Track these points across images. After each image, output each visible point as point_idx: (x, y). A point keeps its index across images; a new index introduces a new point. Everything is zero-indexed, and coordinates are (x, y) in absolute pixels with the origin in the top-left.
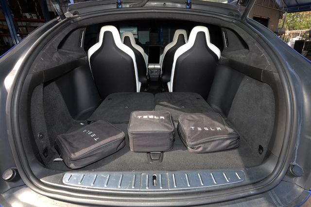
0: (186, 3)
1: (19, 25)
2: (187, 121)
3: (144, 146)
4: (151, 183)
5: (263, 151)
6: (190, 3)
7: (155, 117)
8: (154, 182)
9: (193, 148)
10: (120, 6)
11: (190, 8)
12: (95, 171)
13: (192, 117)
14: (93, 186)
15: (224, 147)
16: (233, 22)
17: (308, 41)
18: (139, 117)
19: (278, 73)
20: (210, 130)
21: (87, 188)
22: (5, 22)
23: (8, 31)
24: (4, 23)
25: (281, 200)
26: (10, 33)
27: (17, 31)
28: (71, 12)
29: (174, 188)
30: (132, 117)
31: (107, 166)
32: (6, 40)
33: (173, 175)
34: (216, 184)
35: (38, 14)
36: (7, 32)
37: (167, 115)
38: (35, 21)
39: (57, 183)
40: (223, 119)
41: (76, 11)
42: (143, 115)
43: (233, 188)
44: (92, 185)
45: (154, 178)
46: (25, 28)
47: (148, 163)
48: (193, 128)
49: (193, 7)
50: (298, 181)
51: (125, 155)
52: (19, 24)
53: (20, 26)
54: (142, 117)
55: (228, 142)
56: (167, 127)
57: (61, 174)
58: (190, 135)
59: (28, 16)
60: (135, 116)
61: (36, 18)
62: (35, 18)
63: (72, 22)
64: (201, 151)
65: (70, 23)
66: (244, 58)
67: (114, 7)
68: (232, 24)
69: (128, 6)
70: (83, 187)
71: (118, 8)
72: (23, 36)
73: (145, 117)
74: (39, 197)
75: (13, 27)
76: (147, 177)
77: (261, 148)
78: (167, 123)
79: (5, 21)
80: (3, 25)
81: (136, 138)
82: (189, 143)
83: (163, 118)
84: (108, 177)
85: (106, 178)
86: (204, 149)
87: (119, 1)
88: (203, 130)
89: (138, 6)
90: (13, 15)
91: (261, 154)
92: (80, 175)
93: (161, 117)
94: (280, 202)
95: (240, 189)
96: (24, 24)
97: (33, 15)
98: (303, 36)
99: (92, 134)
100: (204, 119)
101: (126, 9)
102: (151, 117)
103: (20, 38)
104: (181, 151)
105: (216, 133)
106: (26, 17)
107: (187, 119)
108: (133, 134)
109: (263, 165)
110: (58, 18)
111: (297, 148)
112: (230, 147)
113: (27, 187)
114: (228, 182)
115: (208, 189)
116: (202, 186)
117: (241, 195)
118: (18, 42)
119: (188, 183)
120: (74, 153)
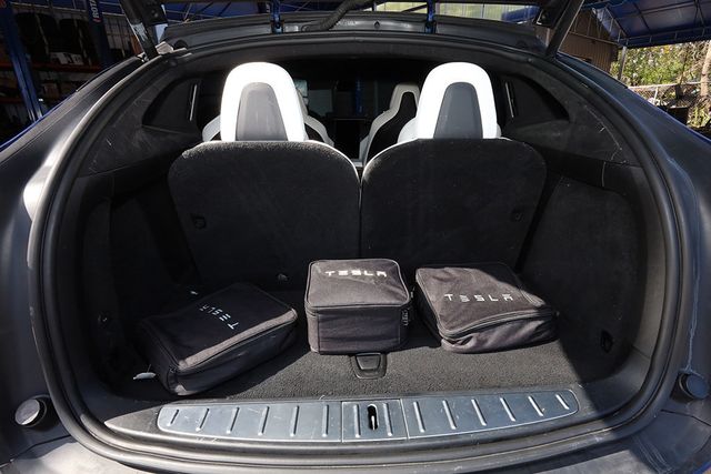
0: (424, 21)
1: (43, 78)
2: (436, 281)
3: (342, 339)
4: (365, 424)
5: (612, 344)
6: (434, 21)
7: (366, 273)
8: (371, 422)
9: (453, 343)
10: (280, 30)
11: (433, 31)
12: (232, 400)
13: (446, 272)
14: (229, 435)
15: (523, 338)
16: (528, 62)
17: (674, 107)
18: (330, 273)
19: (642, 167)
20: (487, 300)
21: (217, 440)
22: (12, 73)
23: (18, 90)
24: (9, 74)
25: (665, 456)
26: (21, 96)
27: (37, 91)
28: (171, 41)
29: (419, 433)
30: (313, 273)
31: (259, 386)
32: (12, 111)
33: (415, 404)
34: (514, 423)
35: (85, 56)
36: (14, 93)
37: (390, 268)
38: (77, 70)
39: (145, 431)
40: (514, 275)
41: (180, 41)
42: (336, 269)
43: (553, 430)
44: (229, 432)
45: (372, 411)
46: (55, 86)
47: (353, 378)
48: (449, 295)
49: (440, 29)
50: (698, 410)
51: (299, 361)
52: (43, 75)
53: (46, 81)
54: (337, 273)
55: (533, 326)
56: (394, 294)
57: (154, 409)
58: (444, 314)
59: (62, 58)
60: (320, 271)
61: (81, 63)
62: (79, 63)
63: (173, 64)
64: (474, 347)
65: (168, 67)
66: (558, 139)
67: (267, 30)
68: (528, 66)
69: (296, 29)
70: (207, 439)
71: (274, 32)
72: (52, 103)
73: (343, 273)
74: (103, 465)
75: (30, 82)
76: (355, 411)
77: (606, 337)
78: (394, 286)
79: (12, 69)
80: (5, 78)
81: (323, 320)
82: (444, 331)
83: (384, 273)
84: (264, 413)
85: (259, 416)
86: (480, 342)
87: (277, 19)
88: (473, 300)
89: (319, 28)
90: (29, 57)
91: (607, 351)
92: (198, 409)
93: (379, 273)
94: (662, 460)
95: (571, 432)
96: (53, 76)
97: (73, 56)
98: (664, 97)
99: (221, 314)
100: (473, 277)
101: (293, 35)
102: (357, 272)
103: (44, 107)
104: (426, 349)
105: (502, 307)
106: (58, 60)
107: (434, 277)
108: (318, 312)
109: (617, 376)
110: (140, 56)
111: (692, 334)
112: (536, 339)
113: (74, 441)
114: (542, 418)
115: (497, 435)
116: (483, 428)
117: (575, 445)
118: (40, 115)
119: (451, 423)
120: (183, 358)
